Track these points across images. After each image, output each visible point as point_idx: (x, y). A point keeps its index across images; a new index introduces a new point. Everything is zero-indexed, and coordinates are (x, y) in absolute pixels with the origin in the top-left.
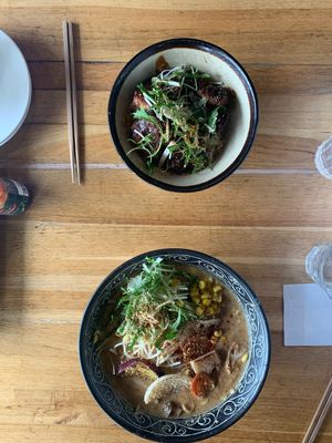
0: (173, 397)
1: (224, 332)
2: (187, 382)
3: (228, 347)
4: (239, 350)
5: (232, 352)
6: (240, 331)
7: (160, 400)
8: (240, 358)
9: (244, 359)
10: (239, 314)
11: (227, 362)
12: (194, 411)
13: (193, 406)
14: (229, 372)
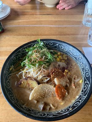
0: (45, 100)
1: (69, 71)
2: (52, 88)
3: (72, 77)
4: (78, 78)
5: (75, 79)
6: (77, 71)
7: (38, 101)
8: (79, 81)
9: (81, 82)
10: (75, 64)
11: (73, 83)
12: (57, 108)
13: (56, 105)
14: (74, 87)
